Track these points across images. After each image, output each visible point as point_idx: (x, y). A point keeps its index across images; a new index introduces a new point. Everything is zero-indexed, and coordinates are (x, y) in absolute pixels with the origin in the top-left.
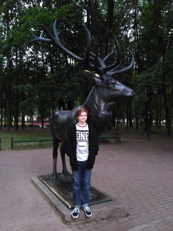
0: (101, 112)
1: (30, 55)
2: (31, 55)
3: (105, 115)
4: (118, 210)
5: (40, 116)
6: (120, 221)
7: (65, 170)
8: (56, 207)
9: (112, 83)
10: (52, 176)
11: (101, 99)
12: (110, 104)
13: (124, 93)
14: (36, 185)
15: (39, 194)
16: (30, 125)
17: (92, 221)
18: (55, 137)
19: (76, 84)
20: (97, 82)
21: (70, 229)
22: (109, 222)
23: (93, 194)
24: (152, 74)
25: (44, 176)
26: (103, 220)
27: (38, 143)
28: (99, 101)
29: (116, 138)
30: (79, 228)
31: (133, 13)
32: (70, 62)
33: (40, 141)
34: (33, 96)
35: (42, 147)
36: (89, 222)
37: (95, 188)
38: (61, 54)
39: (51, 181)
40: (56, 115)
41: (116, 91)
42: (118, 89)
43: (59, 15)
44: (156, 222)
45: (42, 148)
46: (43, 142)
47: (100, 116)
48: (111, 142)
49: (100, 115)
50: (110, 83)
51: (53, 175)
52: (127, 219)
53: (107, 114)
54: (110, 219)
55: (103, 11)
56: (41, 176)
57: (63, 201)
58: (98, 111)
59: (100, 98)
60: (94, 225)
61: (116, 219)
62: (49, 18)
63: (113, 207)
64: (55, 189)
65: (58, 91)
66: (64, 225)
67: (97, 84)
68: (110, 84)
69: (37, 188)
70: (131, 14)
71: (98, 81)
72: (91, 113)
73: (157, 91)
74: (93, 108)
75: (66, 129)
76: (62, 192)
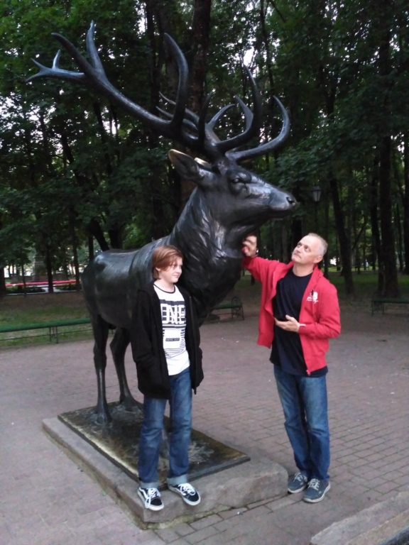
0: (218, 251)
1: (8, 115)
2: (11, 115)
3: (227, 258)
4: (267, 483)
5: (42, 263)
6: (274, 508)
7: (126, 394)
8: (115, 489)
9: (241, 180)
10: (96, 413)
11: (216, 220)
12: (239, 230)
13: (271, 202)
14: (55, 438)
15: (68, 460)
16: (20, 287)
17: (208, 515)
18: (99, 316)
19: (131, 183)
20: (204, 177)
21: (159, 540)
22: (249, 512)
23: (203, 447)
24: (311, 155)
25: (74, 413)
26: (234, 510)
27: (45, 332)
28: (211, 225)
29: (232, 307)
30: (179, 535)
31: (254, 11)
32: (111, 130)
33: (49, 327)
34: (22, 215)
35: (55, 341)
36: (201, 518)
37: (204, 433)
38: (86, 112)
39: (94, 424)
40: (99, 262)
41: (253, 200)
42: (256, 194)
43: (81, 15)
44: (373, 508)
45: (57, 343)
46: (59, 328)
47: (215, 262)
48: (222, 318)
49: (215, 259)
50: (237, 180)
51: (96, 410)
52: (290, 502)
53: (232, 256)
54: (250, 506)
55: (182, 4)
56: (66, 414)
57: (131, 473)
58: (209, 249)
59: (214, 216)
60: (214, 524)
61: (264, 505)
62: (55, 23)
63: (256, 477)
64: (107, 444)
65: (87, 201)
66: (141, 531)
67: (204, 183)
68: (235, 183)
69: (60, 446)
70: (249, 13)
71: (207, 176)
72: (192, 255)
73: (320, 193)
74: (198, 243)
75: (128, 297)
76: (127, 450)
